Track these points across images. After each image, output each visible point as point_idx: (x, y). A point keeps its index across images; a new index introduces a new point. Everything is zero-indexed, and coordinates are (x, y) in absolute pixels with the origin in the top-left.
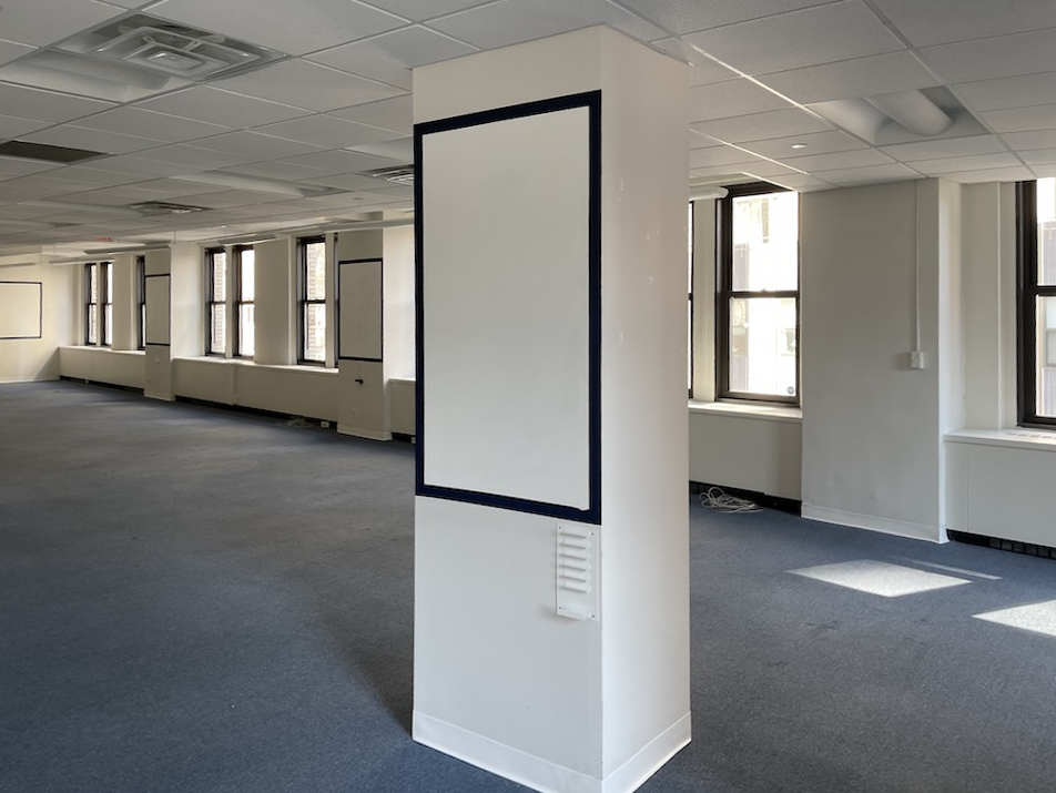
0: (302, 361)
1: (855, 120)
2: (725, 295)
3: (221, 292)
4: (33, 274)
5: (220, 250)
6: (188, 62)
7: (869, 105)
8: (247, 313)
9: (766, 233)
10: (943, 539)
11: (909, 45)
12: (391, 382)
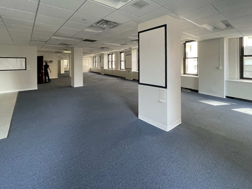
0: (121, 69)
1: (209, 28)
2: (185, 58)
3: (110, 60)
4: (87, 58)
5: (110, 54)
6: (108, 26)
7: (211, 25)
8: (113, 63)
9: (191, 50)
10: (225, 97)
11: (220, 13)
12: (133, 72)
